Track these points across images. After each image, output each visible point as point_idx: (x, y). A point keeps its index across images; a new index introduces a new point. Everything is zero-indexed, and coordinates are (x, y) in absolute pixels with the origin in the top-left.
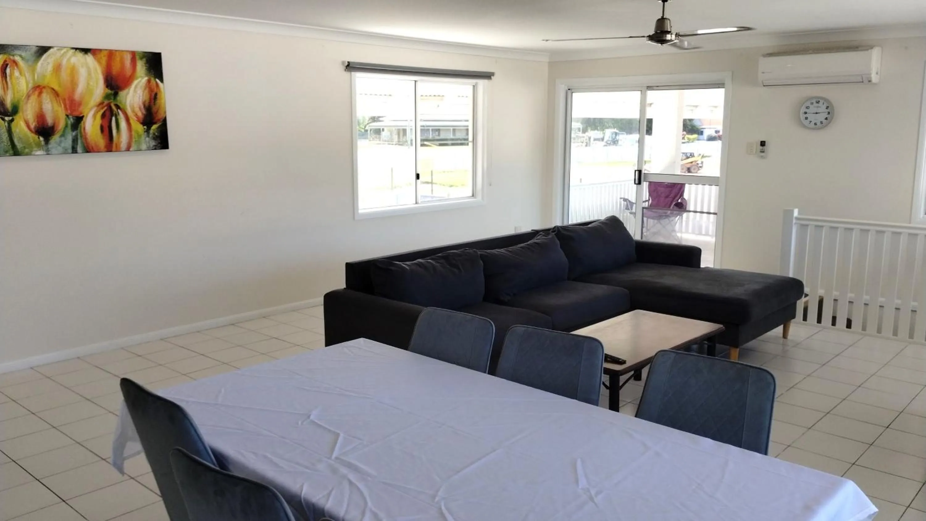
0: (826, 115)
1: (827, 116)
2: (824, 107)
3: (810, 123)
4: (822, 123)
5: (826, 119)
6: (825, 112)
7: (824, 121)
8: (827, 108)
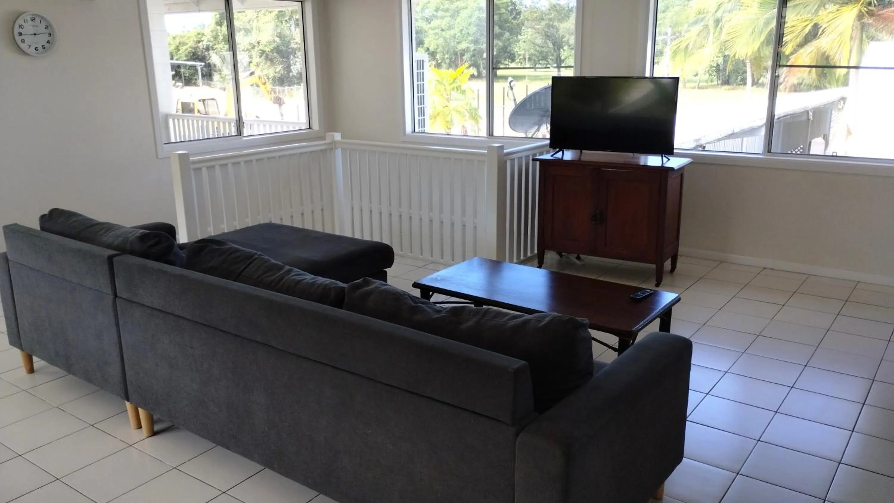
0: (47, 38)
1: (49, 38)
2: (43, 26)
3: (29, 48)
4: (45, 48)
5: (48, 42)
6: (45, 33)
7: (47, 45)
8: (47, 27)
